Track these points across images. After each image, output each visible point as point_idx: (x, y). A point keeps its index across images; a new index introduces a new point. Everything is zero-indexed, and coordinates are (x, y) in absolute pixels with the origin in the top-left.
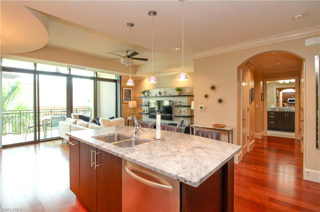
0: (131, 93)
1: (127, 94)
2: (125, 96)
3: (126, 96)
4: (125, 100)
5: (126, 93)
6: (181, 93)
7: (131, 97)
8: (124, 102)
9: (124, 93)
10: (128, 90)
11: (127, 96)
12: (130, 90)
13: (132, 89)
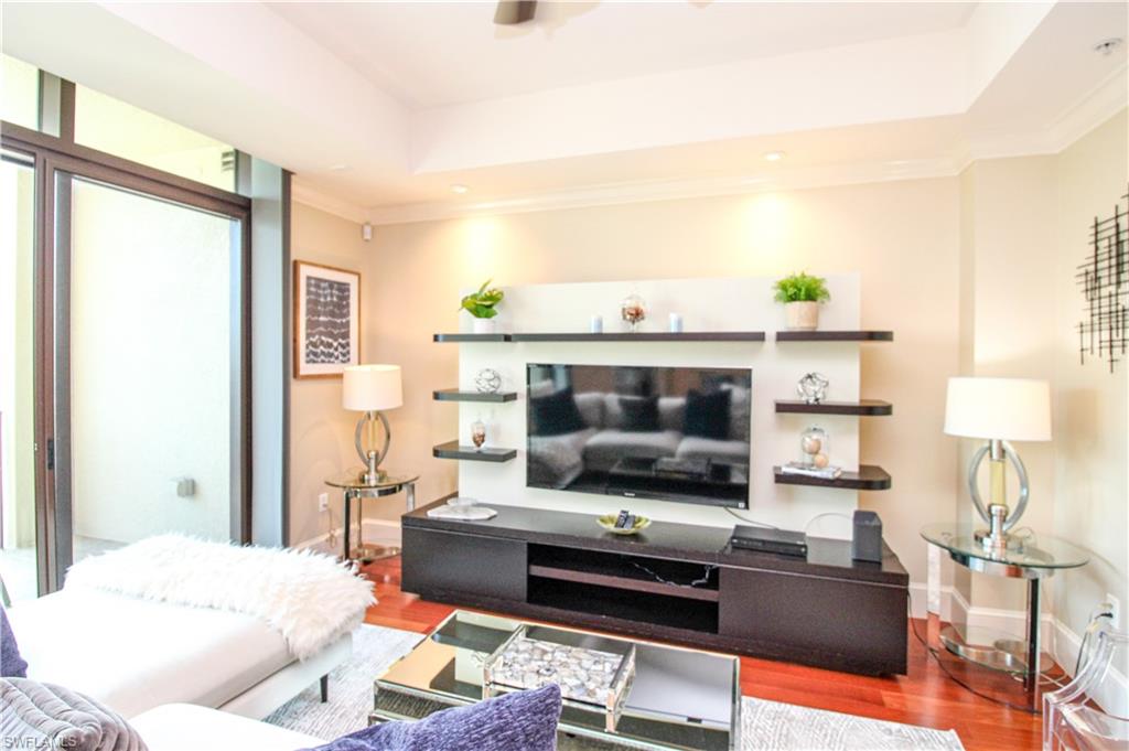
0: (348, 305)
1: (325, 314)
2: (311, 324)
3: (318, 324)
4: (313, 357)
5: (316, 302)
6: (815, 317)
7: (346, 335)
8: (305, 368)
9: (308, 302)
10: (331, 284)
11: (326, 324)
12: (343, 288)
13: (351, 280)
